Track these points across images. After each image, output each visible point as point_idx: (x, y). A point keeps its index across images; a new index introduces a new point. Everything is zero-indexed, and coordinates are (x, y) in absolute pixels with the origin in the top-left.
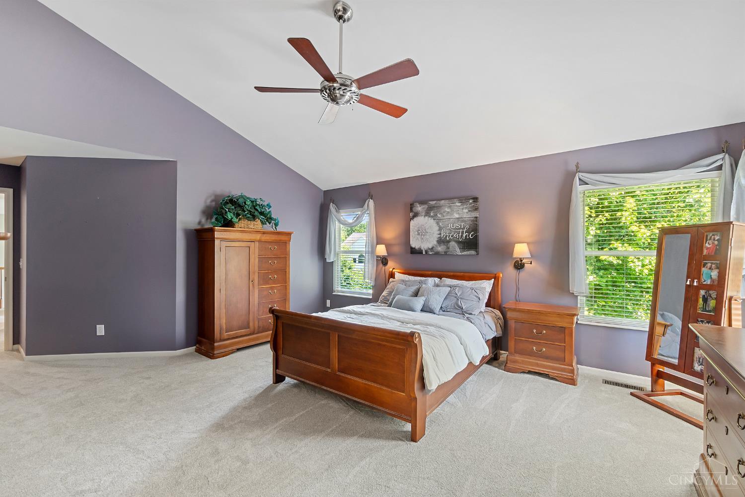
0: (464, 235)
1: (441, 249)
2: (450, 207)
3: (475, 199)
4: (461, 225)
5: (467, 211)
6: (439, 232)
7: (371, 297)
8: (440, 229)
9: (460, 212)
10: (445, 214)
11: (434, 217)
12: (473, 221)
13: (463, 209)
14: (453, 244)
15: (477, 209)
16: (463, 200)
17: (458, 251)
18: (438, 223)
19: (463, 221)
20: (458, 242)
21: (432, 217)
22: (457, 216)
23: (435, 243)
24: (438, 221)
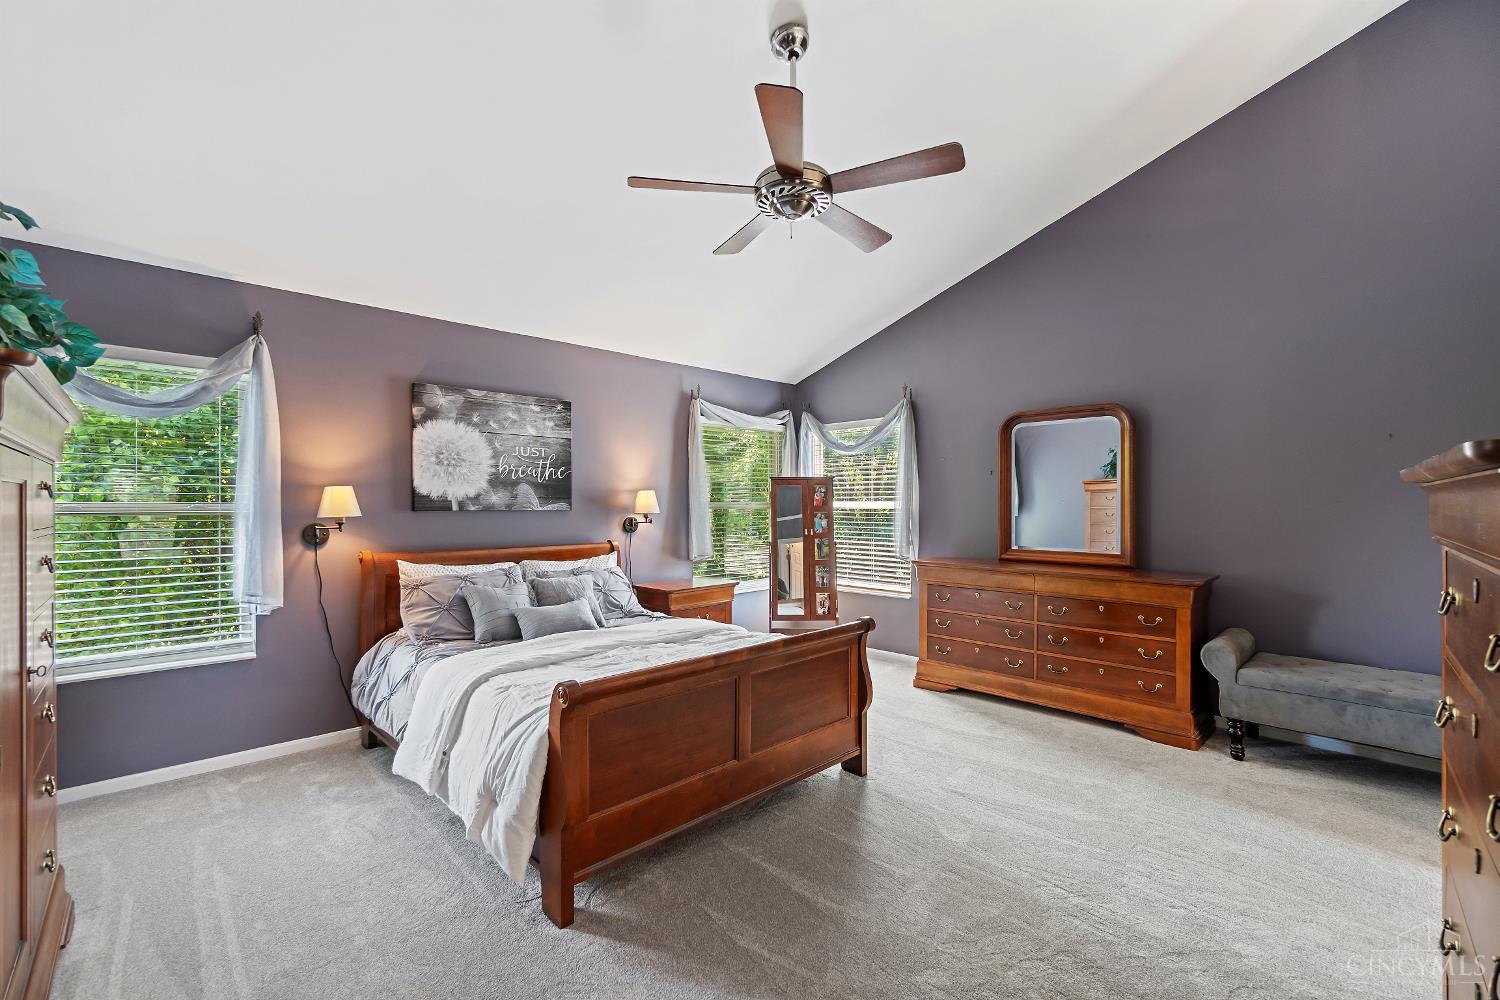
0: (547, 473)
1: (497, 498)
2: (518, 411)
3: (567, 406)
4: (540, 452)
5: (551, 424)
6: (492, 462)
7: (253, 655)
8: (496, 455)
9: (539, 423)
10: (507, 424)
11: (482, 427)
12: (562, 445)
13: (545, 419)
14: (524, 489)
15: (568, 425)
16: (547, 401)
17: (535, 504)
18: (490, 443)
19: (544, 444)
20: (536, 486)
21: (476, 425)
22: (532, 431)
23: (484, 485)
24: (491, 436)
